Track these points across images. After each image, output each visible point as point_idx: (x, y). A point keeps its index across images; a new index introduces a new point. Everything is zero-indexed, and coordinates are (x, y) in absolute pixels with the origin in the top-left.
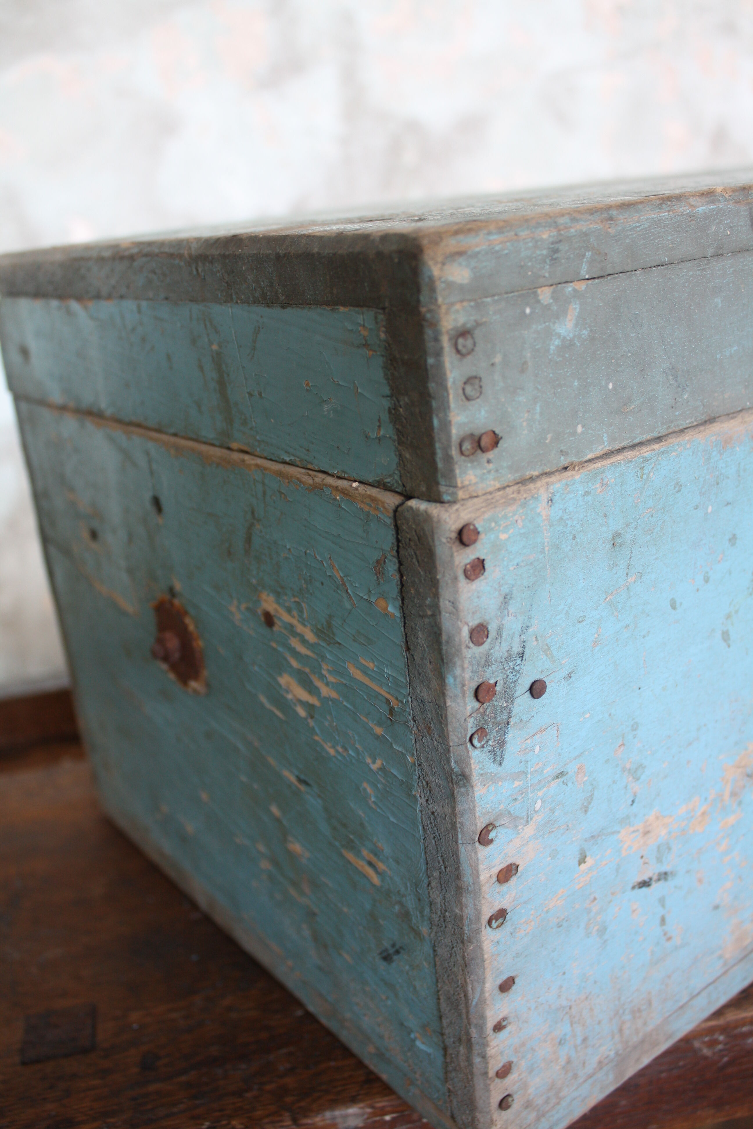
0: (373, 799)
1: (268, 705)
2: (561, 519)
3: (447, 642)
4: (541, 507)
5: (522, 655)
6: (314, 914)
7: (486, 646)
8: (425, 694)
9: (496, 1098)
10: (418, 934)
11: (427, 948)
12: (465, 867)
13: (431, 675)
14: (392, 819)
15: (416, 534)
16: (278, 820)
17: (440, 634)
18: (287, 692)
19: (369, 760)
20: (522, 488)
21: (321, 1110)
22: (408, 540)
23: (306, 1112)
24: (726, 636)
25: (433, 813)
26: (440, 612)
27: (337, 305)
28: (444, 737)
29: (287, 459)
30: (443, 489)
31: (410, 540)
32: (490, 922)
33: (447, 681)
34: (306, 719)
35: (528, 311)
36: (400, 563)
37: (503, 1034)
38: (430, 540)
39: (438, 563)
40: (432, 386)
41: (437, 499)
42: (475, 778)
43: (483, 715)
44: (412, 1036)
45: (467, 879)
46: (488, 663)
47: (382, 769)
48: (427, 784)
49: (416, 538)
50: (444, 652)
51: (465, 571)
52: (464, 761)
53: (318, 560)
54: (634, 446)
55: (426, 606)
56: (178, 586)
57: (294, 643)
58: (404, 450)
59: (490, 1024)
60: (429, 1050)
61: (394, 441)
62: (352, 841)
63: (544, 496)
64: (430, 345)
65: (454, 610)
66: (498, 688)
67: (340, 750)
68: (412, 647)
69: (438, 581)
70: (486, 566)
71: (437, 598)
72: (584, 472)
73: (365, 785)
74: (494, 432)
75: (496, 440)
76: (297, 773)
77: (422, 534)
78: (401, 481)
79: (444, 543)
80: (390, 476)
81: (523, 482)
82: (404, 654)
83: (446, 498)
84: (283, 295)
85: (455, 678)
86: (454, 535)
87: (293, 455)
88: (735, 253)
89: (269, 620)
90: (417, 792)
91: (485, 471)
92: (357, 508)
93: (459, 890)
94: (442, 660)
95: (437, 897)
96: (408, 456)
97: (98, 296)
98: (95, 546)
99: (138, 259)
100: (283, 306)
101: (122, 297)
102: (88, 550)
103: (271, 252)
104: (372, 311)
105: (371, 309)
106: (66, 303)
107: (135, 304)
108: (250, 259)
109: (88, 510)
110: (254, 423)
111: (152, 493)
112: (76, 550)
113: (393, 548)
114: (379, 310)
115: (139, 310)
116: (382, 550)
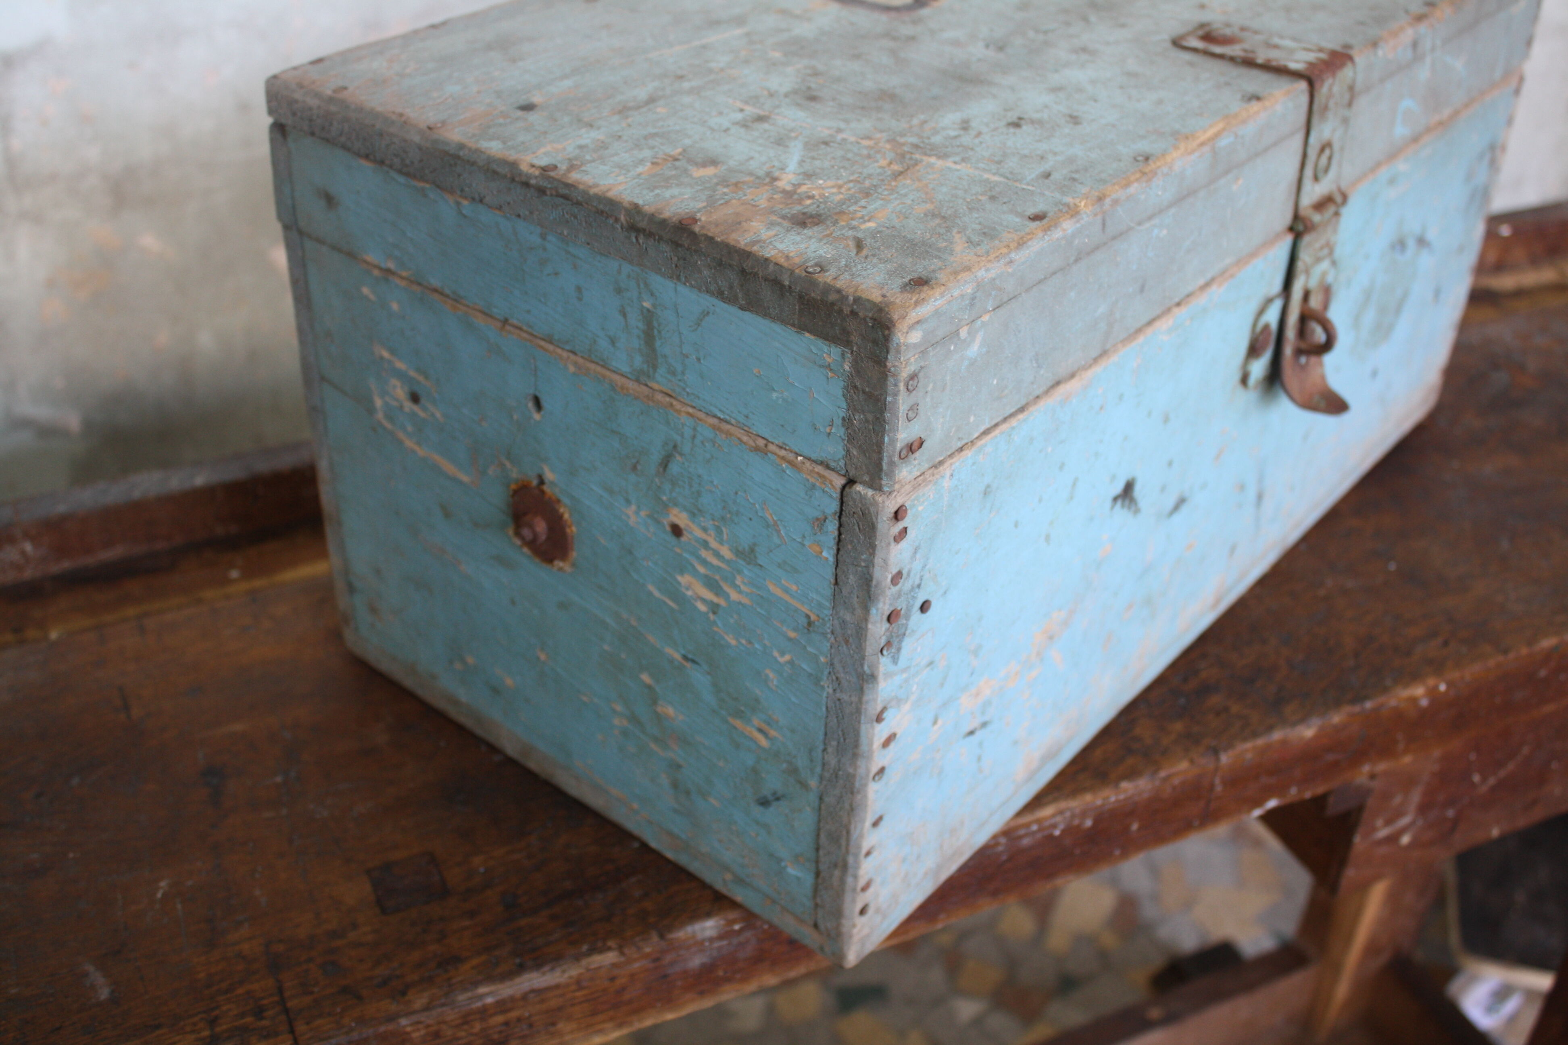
0: (775, 682)
1: (657, 594)
2: (956, 486)
3: (876, 586)
4: (946, 483)
5: (919, 586)
6: (679, 767)
7: (900, 585)
8: (848, 617)
9: (859, 907)
10: (804, 785)
11: (813, 797)
12: (863, 740)
13: (856, 606)
14: (793, 699)
15: (861, 510)
16: (649, 687)
17: (871, 580)
18: (687, 589)
19: (776, 654)
20: (936, 471)
21: (683, 925)
22: (852, 512)
23: (670, 928)
24: (1048, 538)
25: (839, 700)
26: (873, 566)
27: (804, 330)
28: (860, 648)
29: (722, 417)
30: (884, 482)
31: (854, 513)
32: (874, 778)
33: (871, 612)
34: (707, 613)
35: (952, 348)
36: (840, 525)
37: (870, 858)
38: (874, 518)
39: (878, 534)
40: (887, 415)
41: (879, 489)
42: (881, 678)
43: (891, 632)
44: (783, 864)
45: (864, 747)
46: (899, 596)
47: (791, 662)
48: (837, 678)
49: (861, 513)
50: (872, 593)
51: (895, 538)
52: (874, 666)
53: (750, 502)
54: (1005, 420)
55: (861, 559)
56: (549, 476)
57: (704, 553)
58: (852, 448)
59: (864, 851)
60: (799, 874)
61: (843, 440)
62: (742, 712)
63: (948, 473)
64: (890, 388)
65: (885, 565)
66: (903, 612)
67: (744, 642)
68: (841, 583)
69: (876, 545)
70: (908, 532)
71: (872, 556)
72: (974, 449)
73: (768, 671)
74: (920, 438)
75: (921, 443)
76: (683, 652)
77: (867, 512)
78: (845, 467)
79: (885, 521)
80: (835, 461)
81: (935, 466)
82: (832, 587)
83: (886, 489)
84: (743, 300)
85: (877, 610)
86: (892, 515)
87: (728, 415)
88: (1088, 254)
89: (677, 531)
90: (824, 682)
91: (912, 467)
92: (803, 477)
93: (855, 756)
94: (870, 597)
95: (833, 761)
96: (855, 453)
97: (481, 201)
98: (415, 408)
99: (551, 195)
100: (742, 308)
101: (519, 216)
102: (401, 408)
103: (735, 263)
104: (840, 348)
105: (839, 346)
106: (421, 185)
107: (538, 230)
108: (709, 259)
109: (412, 373)
110: (685, 378)
111: (532, 391)
112: (378, 403)
113: (835, 514)
114: (847, 350)
115: (543, 237)
116: (824, 512)
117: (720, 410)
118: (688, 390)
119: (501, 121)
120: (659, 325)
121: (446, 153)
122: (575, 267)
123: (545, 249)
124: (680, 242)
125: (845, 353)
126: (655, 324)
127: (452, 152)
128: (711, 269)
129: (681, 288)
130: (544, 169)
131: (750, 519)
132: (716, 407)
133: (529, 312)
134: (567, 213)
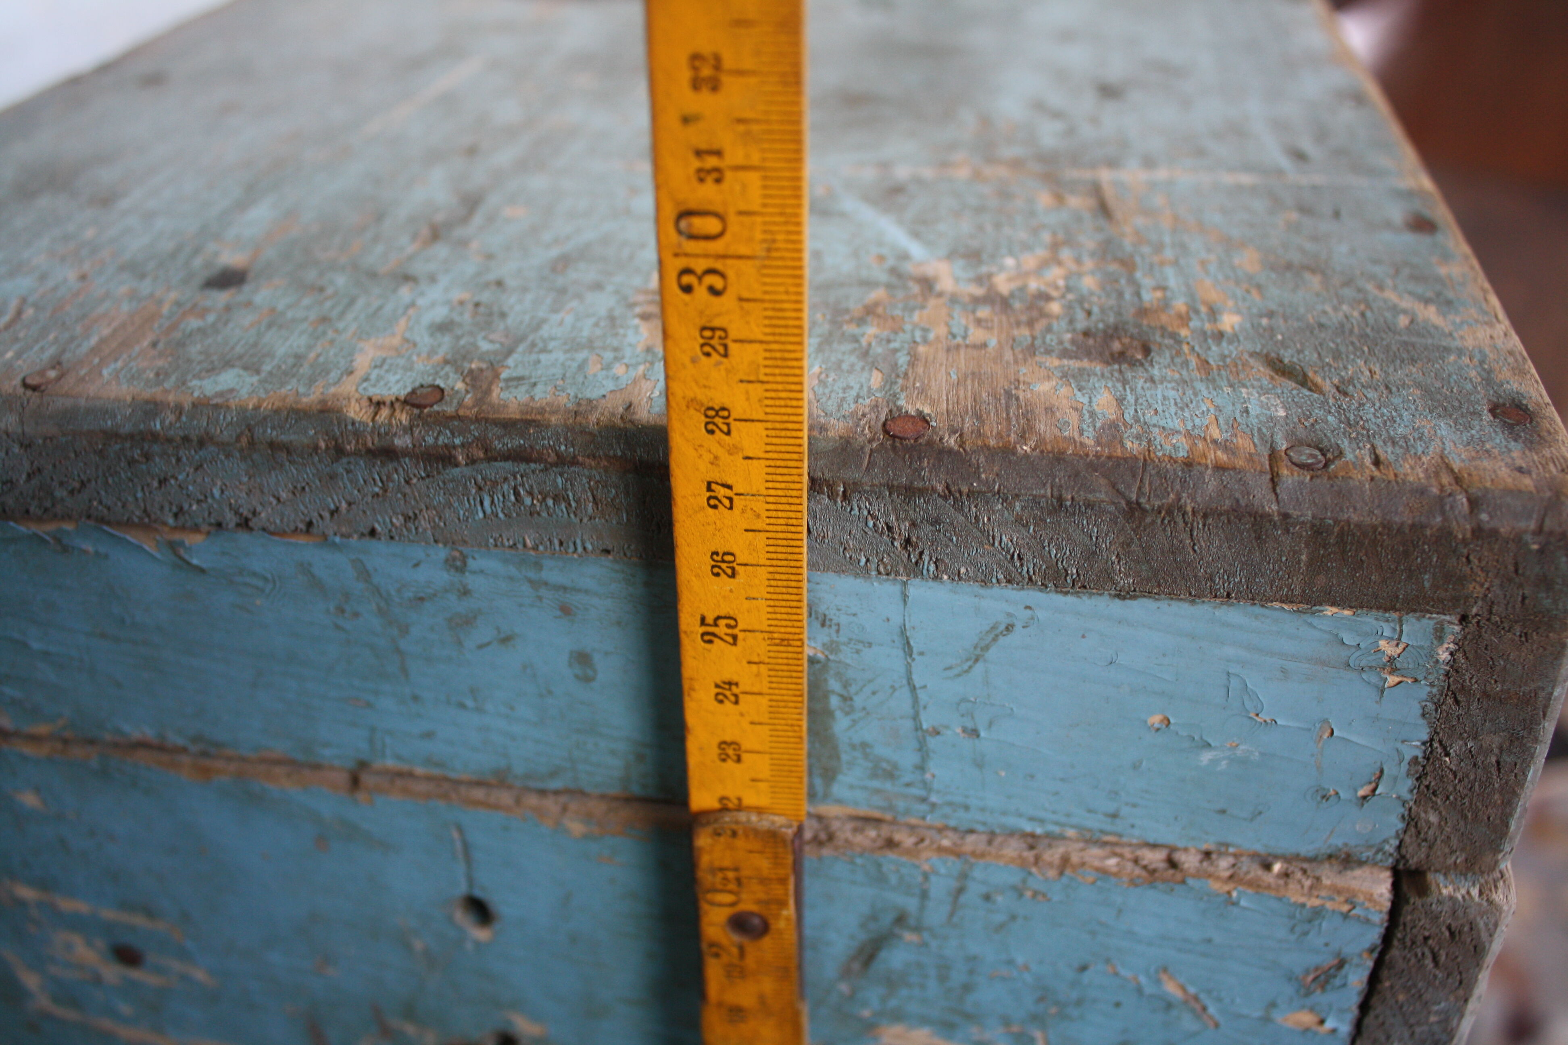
17: (1449, 1041)
22: (1419, 936)
27: (1319, 603)
31: (1425, 936)
36: (1380, 968)
39: (1487, 959)
53: (1121, 976)
58: (1426, 811)
61: (1406, 802)
71: (1463, 1000)
84: (1127, 575)
87: (1056, 823)
96: (1433, 818)
97: (245, 524)
98: (135, 974)
99: (472, 461)
100: (1122, 595)
101: (373, 533)
102: (97, 980)
103: (1103, 496)
104: (1430, 618)
105: (1428, 615)
106: (46, 529)
107: (441, 552)
108: (1018, 506)
109: (109, 914)
110: (928, 776)
111: (462, 889)
112: (31, 981)
113: (1371, 950)
114: (1448, 618)
115: (457, 565)
116: (1339, 954)
117: (1032, 819)
118: (934, 798)
119: (194, 323)
120: (846, 685)
121: (112, 436)
122: (566, 610)
123: (465, 592)
124: (918, 484)
125: (1446, 625)
126: (834, 684)
127: (127, 428)
128: (1026, 526)
129: (918, 589)
130: (412, 401)
131: (1118, 1005)
132: (1020, 815)
133: (429, 735)
134: (530, 493)
